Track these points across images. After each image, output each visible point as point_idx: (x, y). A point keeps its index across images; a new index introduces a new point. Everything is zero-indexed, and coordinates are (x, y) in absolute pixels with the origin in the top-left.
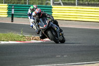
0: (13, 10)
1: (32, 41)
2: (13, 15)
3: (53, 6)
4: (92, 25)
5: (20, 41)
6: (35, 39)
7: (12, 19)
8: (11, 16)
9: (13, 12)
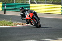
0: (5, 6)
1: (17, 26)
2: (5, 9)
3: (30, 4)
4: (55, 16)
5: (10, 26)
6: (19, 25)
7: (5, 12)
8: (4, 10)
9: (5, 7)
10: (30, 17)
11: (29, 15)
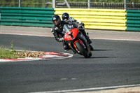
6: (32, 56)
10: (72, 36)
11: (70, 33)
